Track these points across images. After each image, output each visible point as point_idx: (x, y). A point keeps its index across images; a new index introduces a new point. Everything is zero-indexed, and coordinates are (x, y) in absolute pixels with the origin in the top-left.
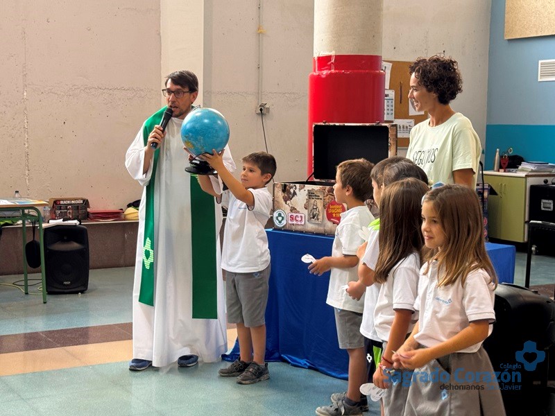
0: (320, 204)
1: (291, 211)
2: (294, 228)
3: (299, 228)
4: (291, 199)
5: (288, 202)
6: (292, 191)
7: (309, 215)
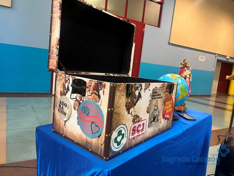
0: (160, 103)
1: (134, 122)
3: (139, 140)
4: (135, 105)
5: (132, 110)
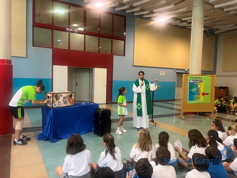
0: (67, 100)
1: (58, 103)
2: (59, 107)
3: (61, 106)
5: (57, 101)
6: (59, 98)
7: (64, 103)
